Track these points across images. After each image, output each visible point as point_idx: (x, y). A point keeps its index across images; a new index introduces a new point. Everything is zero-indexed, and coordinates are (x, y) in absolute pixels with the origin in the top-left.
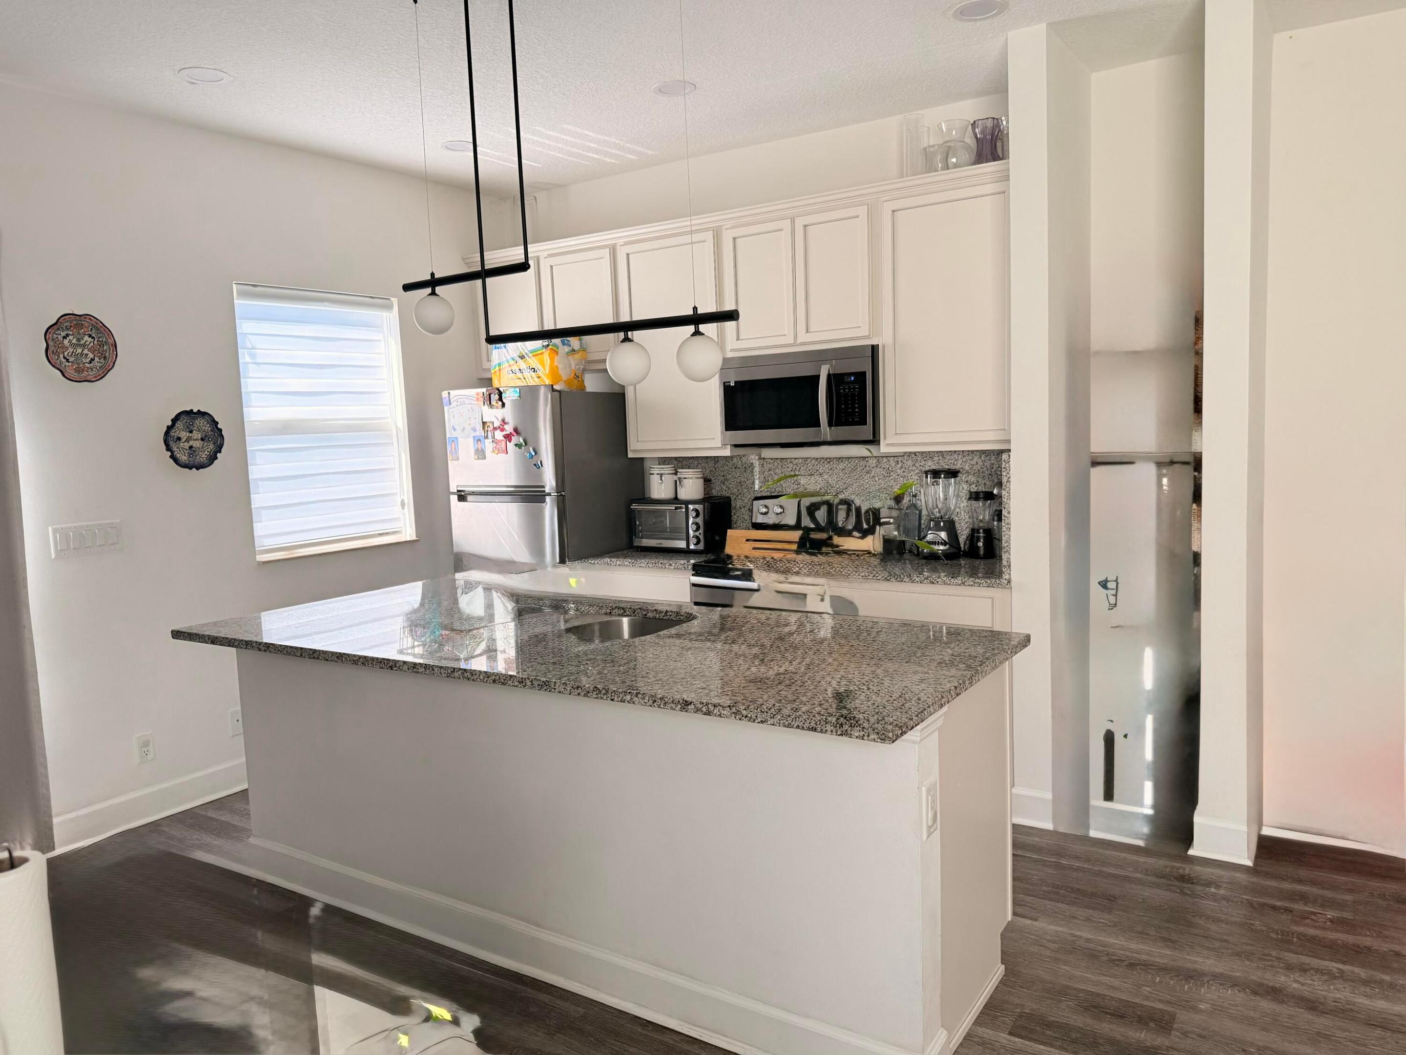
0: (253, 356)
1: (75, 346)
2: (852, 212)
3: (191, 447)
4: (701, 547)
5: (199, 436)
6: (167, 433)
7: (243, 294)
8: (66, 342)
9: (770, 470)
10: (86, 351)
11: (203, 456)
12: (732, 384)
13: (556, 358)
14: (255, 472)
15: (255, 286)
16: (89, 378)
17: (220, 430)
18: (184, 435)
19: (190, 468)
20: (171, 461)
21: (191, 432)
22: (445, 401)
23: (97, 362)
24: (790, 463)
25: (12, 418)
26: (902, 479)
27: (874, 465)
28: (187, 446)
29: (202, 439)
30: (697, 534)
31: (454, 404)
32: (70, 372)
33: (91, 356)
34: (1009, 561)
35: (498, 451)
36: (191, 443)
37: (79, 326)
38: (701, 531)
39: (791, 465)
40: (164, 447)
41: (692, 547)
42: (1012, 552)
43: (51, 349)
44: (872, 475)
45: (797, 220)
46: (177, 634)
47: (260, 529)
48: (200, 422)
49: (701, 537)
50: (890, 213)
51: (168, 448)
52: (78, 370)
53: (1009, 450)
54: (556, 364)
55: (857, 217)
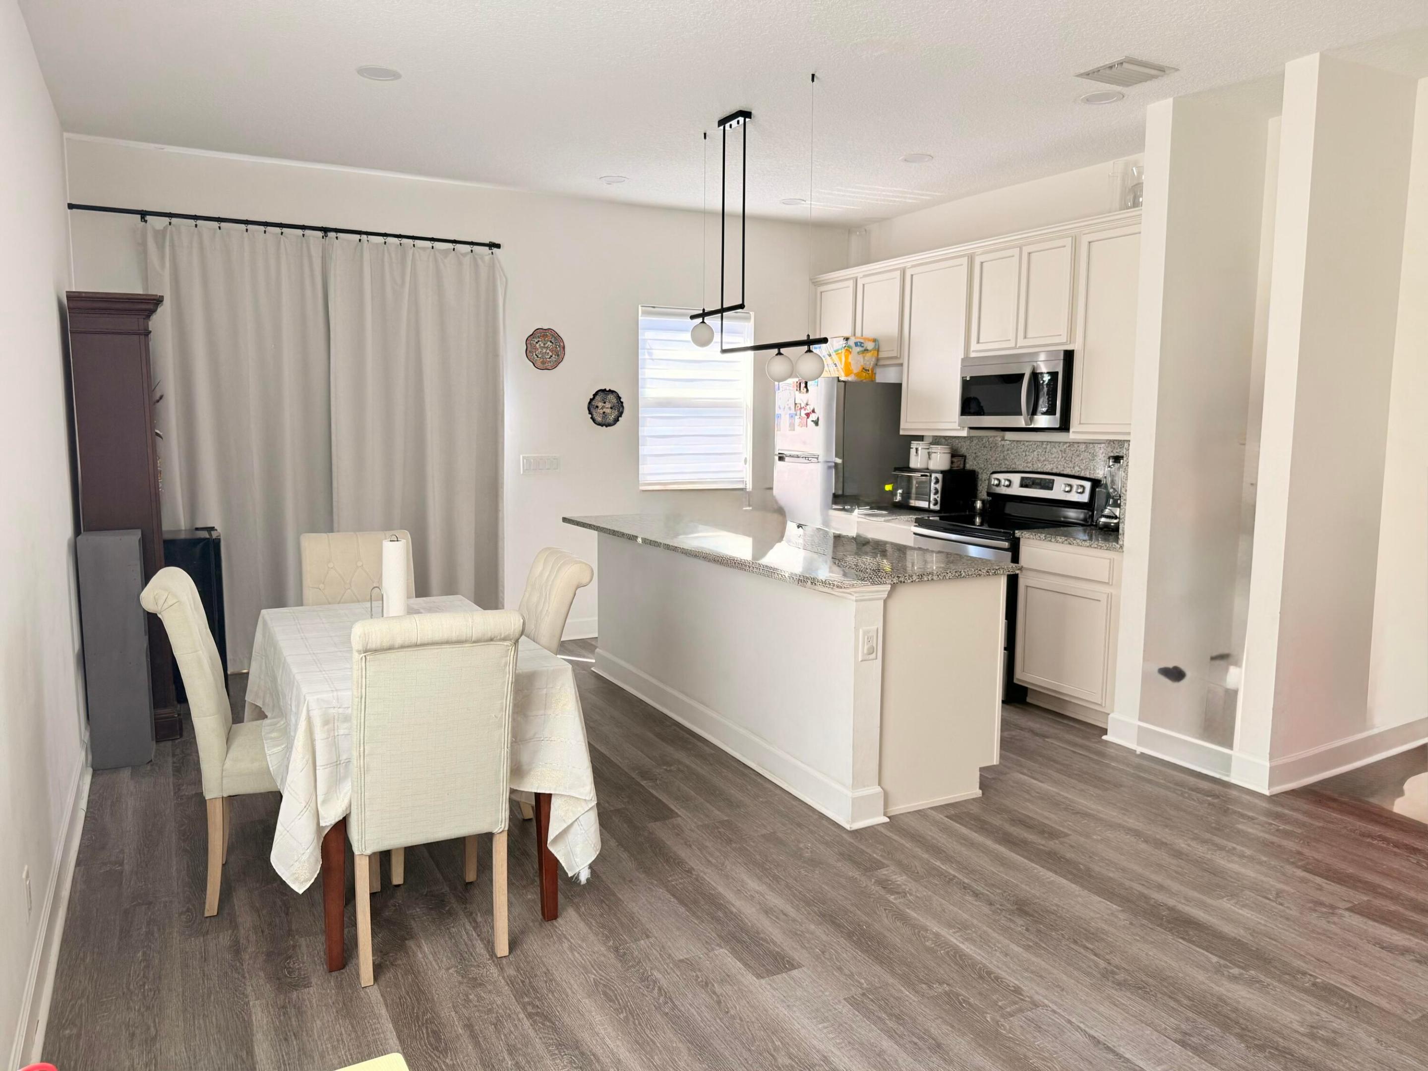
0: (650, 354)
1: (542, 348)
2: (1059, 243)
3: (604, 413)
4: (937, 508)
5: (610, 406)
6: (590, 403)
7: (644, 313)
8: (537, 345)
9: (1008, 450)
10: (548, 351)
11: (612, 418)
12: (968, 379)
13: (850, 356)
14: (643, 431)
15: (654, 307)
16: (548, 367)
17: (622, 403)
18: (600, 404)
19: (602, 426)
20: (591, 420)
21: (605, 403)
22: (777, 387)
23: (554, 358)
25: (503, 390)
27: (1083, 450)
28: (601, 411)
29: (611, 408)
30: (936, 497)
31: (781, 389)
32: (539, 364)
33: (551, 354)
34: (1123, 531)
35: (801, 425)
36: (604, 410)
37: (545, 336)
38: (939, 495)
39: (1023, 447)
40: (588, 412)
41: (932, 507)
42: (1126, 522)
43: (529, 349)
45: (1024, 248)
46: (565, 520)
47: (644, 468)
48: (611, 397)
49: (939, 500)
50: (1087, 244)
51: (590, 413)
52: (543, 363)
53: (1129, 441)
54: (850, 360)
55: (1065, 246)
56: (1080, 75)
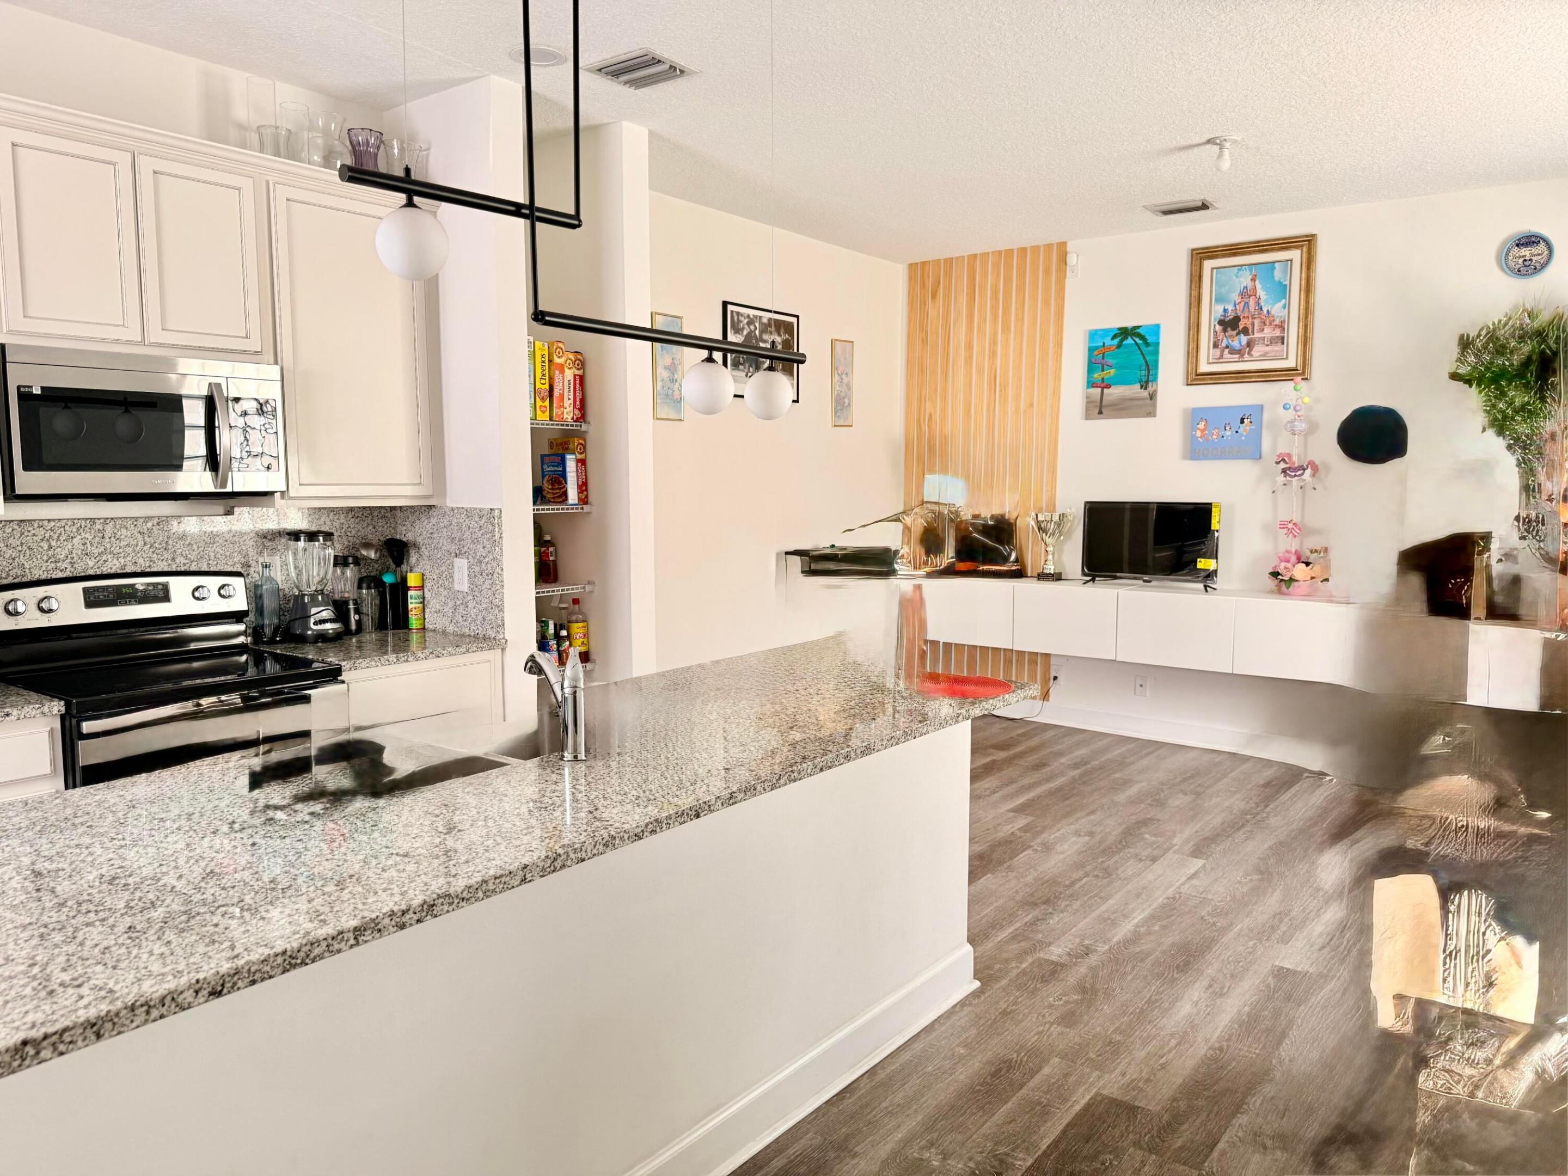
12: (35, 391)
24: (39, 527)
26: (232, 545)
44: (187, 543)
50: (284, 200)
53: (434, 508)
56: (674, 71)
